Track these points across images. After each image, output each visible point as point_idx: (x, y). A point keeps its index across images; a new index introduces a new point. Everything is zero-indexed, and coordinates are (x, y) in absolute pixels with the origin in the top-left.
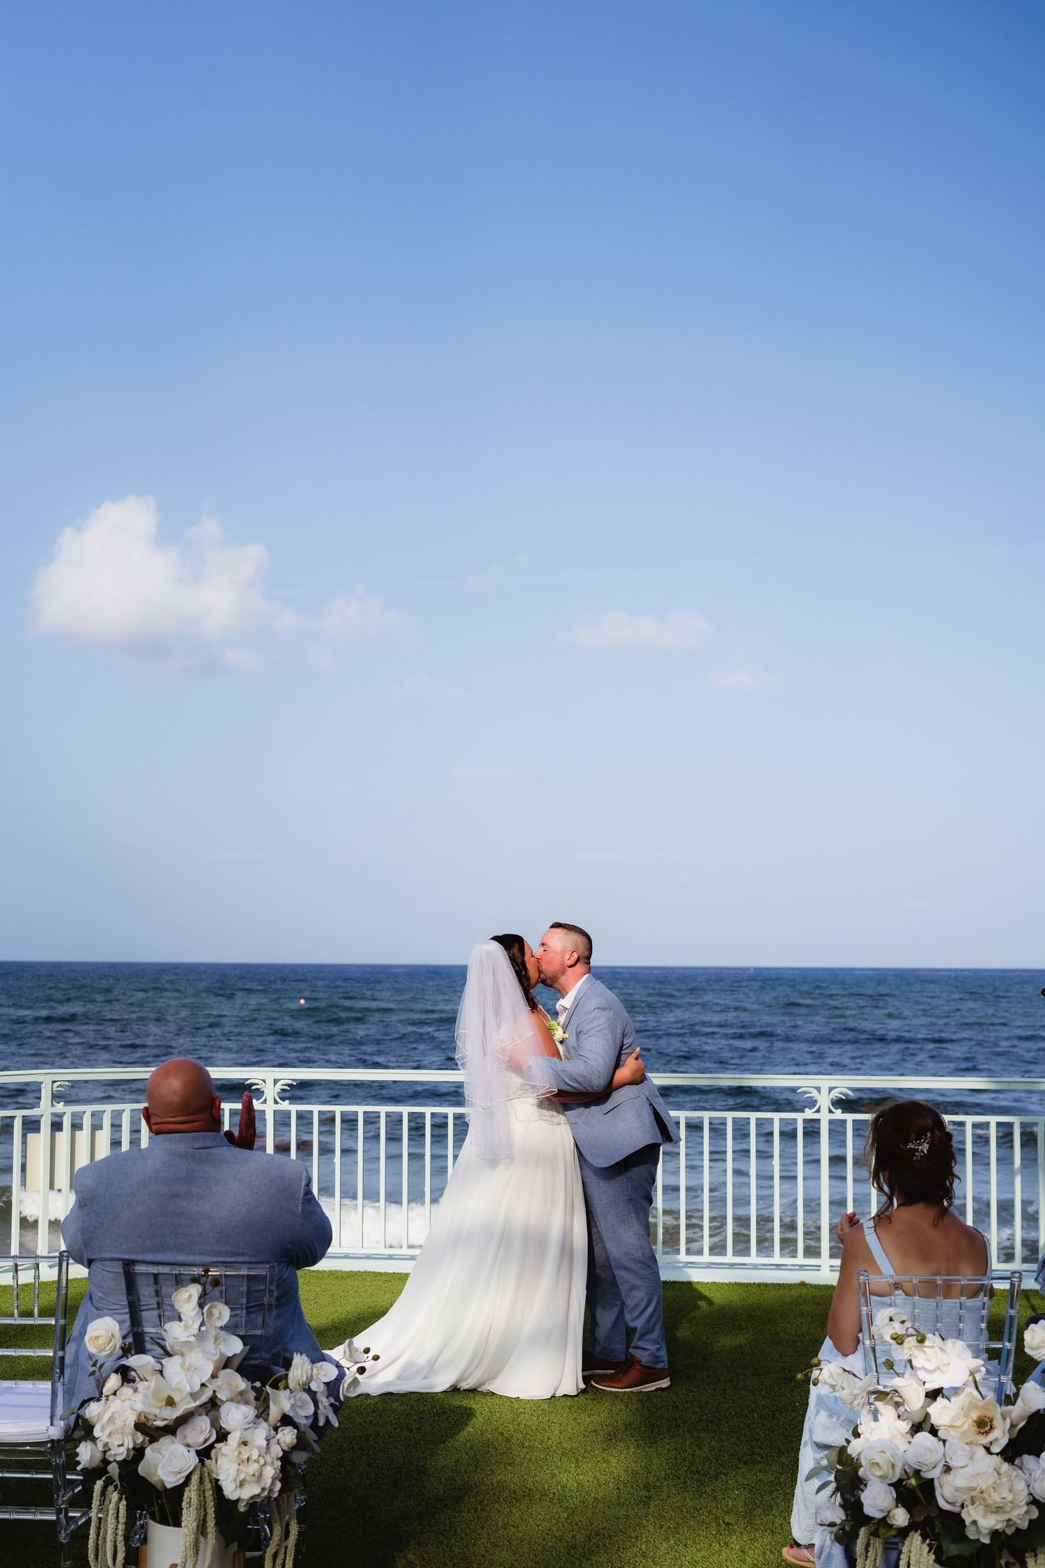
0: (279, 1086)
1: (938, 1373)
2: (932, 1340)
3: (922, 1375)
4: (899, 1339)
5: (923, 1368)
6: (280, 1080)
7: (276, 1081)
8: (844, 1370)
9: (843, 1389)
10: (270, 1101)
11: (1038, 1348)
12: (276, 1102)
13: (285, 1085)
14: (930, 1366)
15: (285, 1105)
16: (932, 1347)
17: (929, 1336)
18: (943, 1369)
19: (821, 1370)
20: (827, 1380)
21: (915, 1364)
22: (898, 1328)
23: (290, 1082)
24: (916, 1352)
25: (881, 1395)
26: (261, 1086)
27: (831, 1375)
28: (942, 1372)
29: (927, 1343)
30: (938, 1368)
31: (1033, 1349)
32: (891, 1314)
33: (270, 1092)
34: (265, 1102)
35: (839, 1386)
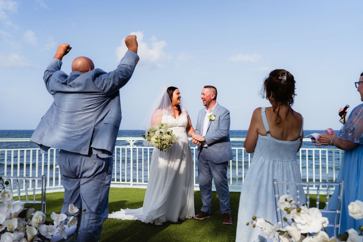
0: (134, 142)
1: (306, 225)
2: (304, 209)
3: (299, 226)
4: (288, 211)
5: (300, 223)
6: (134, 140)
7: (133, 141)
8: (266, 221)
9: (266, 229)
10: (132, 146)
11: (356, 213)
12: (133, 146)
13: (136, 142)
14: (303, 222)
15: (135, 147)
16: (304, 213)
17: (302, 207)
18: (309, 223)
19: (256, 221)
20: (259, 225)
21: (295, 220)
22: (287, 205)
23: (136, 141)
24: (296, 216)
25: (281, 233)
26: (129, 142)
27: (260, 224)
28: (309, 225)
29: (302, 211)
30: (307, 223)
31: (353, 214)
32: (286, 197)
33: (132, 143)
34: (130, 146)
35: (264, 228)
